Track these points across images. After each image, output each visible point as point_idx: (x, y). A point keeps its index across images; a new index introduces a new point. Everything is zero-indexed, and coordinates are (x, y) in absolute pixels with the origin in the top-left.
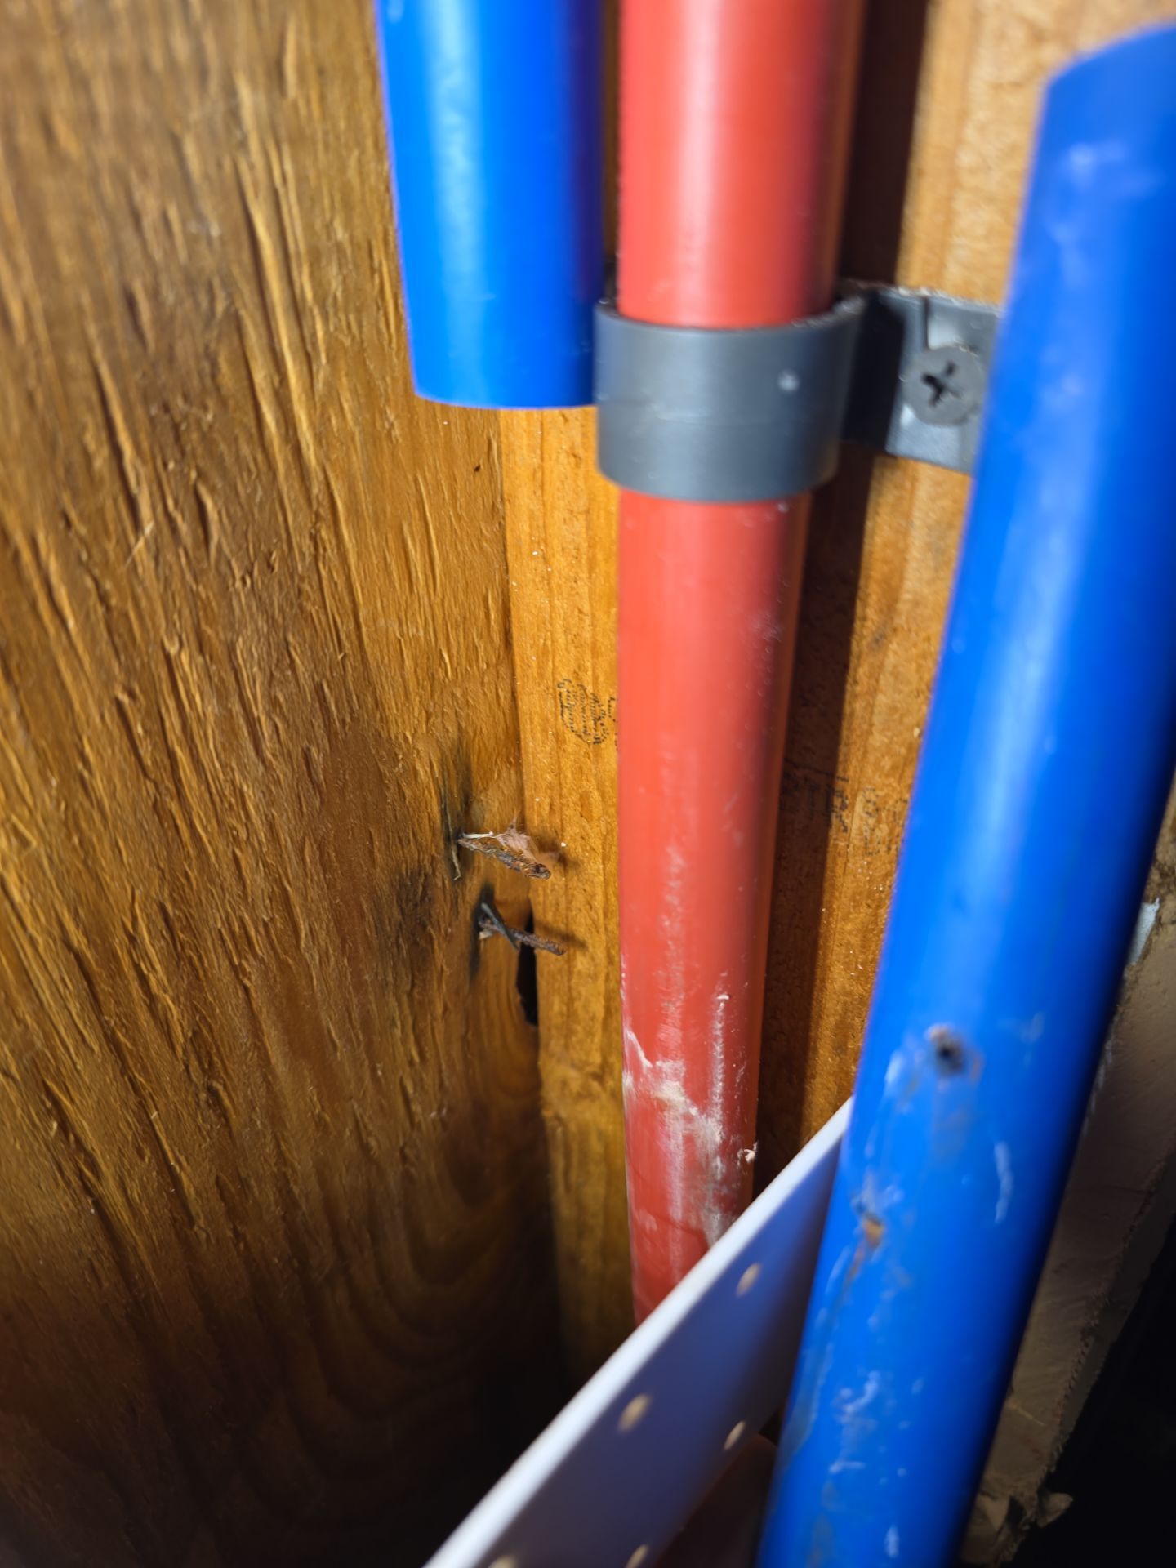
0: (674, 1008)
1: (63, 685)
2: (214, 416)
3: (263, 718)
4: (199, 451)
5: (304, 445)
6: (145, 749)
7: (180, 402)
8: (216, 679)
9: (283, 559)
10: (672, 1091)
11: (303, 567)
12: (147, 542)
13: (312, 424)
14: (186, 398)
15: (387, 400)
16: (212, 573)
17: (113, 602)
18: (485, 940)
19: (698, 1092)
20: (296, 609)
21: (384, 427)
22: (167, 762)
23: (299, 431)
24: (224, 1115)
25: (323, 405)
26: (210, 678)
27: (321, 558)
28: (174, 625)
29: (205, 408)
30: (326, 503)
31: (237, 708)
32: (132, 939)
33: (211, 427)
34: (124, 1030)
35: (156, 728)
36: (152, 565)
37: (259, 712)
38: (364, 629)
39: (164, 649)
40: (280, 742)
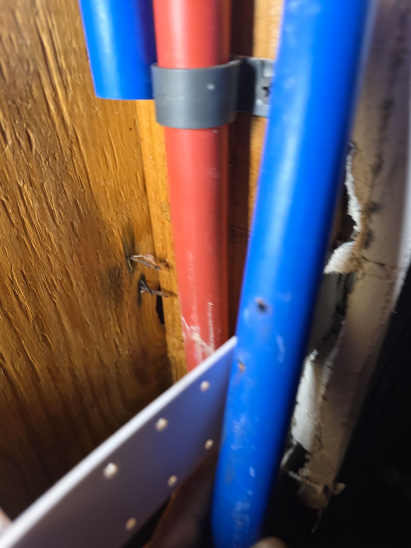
0: (195, 308)
2: (32, 106)
3: (55, 210)
4: (27, 117)
5: (65, 117)
6: (13, 217)
7: (19, 100)
8: (37, 196)
9: (59, 156)
10: (196, 337)
11: (67, 159)
12: (9, 147)
13: (68, 110)
14: (21, 99)
15: (95, 103)
16: (34, 159)
18: (143, 293)
19: (205, 337)
20: (65, 174)
21: (94, 112)
22: (21, 222)
23: (63, 112)
24: (48, 345)
25: (72, 104)
26: (35, 195)
27: (73, 156)
28: (21, 176)
29: (28, 103)
30: (74, 137)
31: (45, 206)
32: (12, 282)
33: (30, 109)
34: (11, 312)
35: (16, 210)
36: (12, 155)
37: (54, 207)
38: (91, 182)
39: (18, 184)
40: (62, 219)
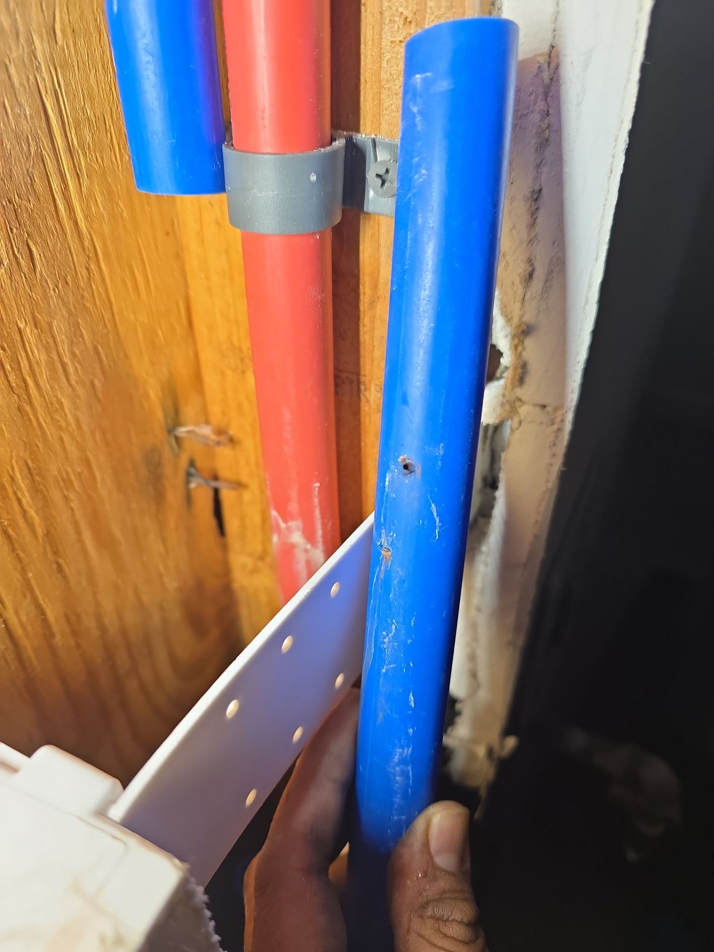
0: (294, 493)
2: (34, 205)
3: (70, 364)
4: (28, 223)
5: (79, 220)
6: (12, 378)
7: (17, 198)
8: (45, 342)
9: (73, 280)
10: (297, 538)
11: (83, 284)
13: (82, 209)
14: (20, 196)
15: (119, 198)
16: (39, 286)
19: (309, 536)
20: (82, 307)
21: (118, 211)
22: (23, 384)
23: (76, 213)
25: (87, 200)
26: (41, 341)
27: (92, 279)
28: (22, 313)
29: (29, 201)
30: (92, 251)
31: (55, 357)
32: (12, 479)
33: (33, 211)
34: (12, 528)
35: (17, 366)
36: (9, 281)
37: (67, 359)
38: (117, 318)
39: (17, 325)
40: (79, 376)
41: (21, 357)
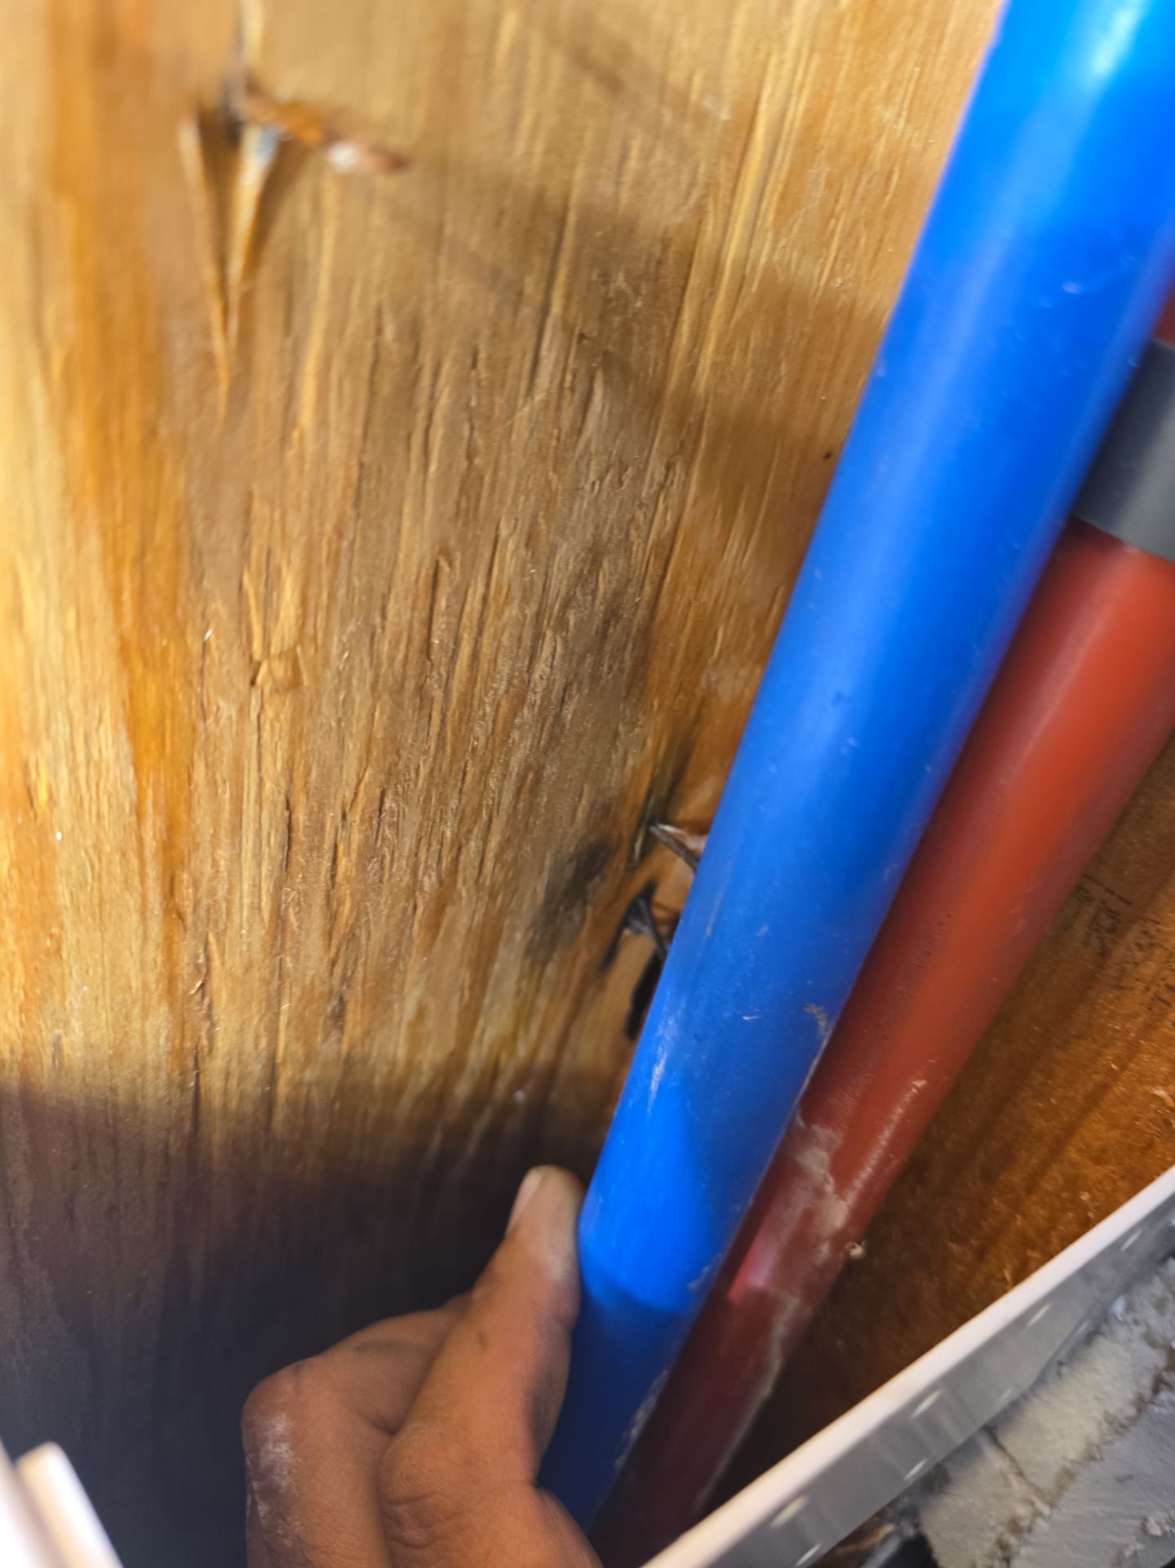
1: (399, 530)
2: (642, 306)
3: (548, 636)
4: (615, 335)
5: (700, 369)
6: (440, 624)
7: (621, 276)
8: (527, 579)
9: (634, 477)
10: (819, 1163)
11: (647, 492)
12: (532, 409)
13: (717, 351)
14: (628, 275)
15: (787, 353)
16: (571, 467)
17: (478, 461)
18: (628, 938)
19: (841, 1166)
20: (622, 536)
21: (772, 378)
22: (451, 646)
23: (703, 352)
25: (734, 334)
26: (523, 575)
27: (665, 490)
28: (517, 508)
29: (638, 293)
30: (695, 436)
31: (532, 614)
32: (345, 817)
33: (635, 314)
34: (297, 909)
35: (458, 607)
36: (526, 435)
38: (668, 578)
39: (497, 528)
40: (552, 666)
41: (475, 592)
